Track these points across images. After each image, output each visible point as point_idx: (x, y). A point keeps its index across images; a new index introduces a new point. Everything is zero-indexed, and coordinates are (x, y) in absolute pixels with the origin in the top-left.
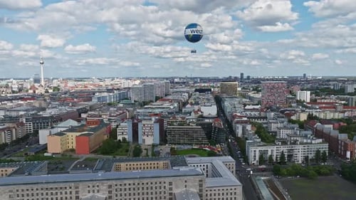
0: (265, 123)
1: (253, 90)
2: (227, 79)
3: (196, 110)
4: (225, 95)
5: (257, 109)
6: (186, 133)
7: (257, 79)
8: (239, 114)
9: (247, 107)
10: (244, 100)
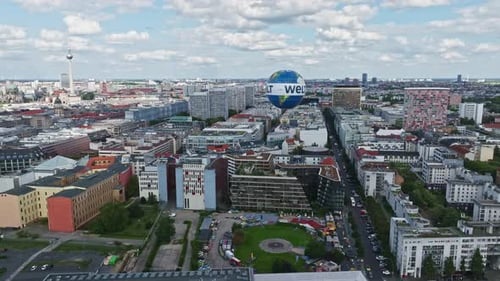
0: (415, 165)
1: (384, 100)
2: (343, 82)
3: (291, 137)
4: (340, 110)
5: (398, 137)
6: (267, 190)
7: (388, 82)
8: (368, 148)
9: (381, 132)
10: (373, 118)
